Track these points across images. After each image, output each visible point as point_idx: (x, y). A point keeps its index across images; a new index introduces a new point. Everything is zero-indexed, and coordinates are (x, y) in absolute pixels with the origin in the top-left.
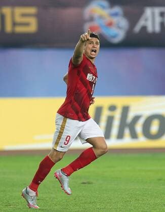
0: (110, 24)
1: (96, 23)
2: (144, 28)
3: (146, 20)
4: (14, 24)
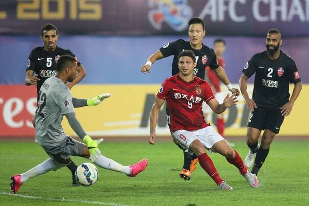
0: (174, 12)
1: (160, 11)
3: (210, 8)
4: (79, 11)
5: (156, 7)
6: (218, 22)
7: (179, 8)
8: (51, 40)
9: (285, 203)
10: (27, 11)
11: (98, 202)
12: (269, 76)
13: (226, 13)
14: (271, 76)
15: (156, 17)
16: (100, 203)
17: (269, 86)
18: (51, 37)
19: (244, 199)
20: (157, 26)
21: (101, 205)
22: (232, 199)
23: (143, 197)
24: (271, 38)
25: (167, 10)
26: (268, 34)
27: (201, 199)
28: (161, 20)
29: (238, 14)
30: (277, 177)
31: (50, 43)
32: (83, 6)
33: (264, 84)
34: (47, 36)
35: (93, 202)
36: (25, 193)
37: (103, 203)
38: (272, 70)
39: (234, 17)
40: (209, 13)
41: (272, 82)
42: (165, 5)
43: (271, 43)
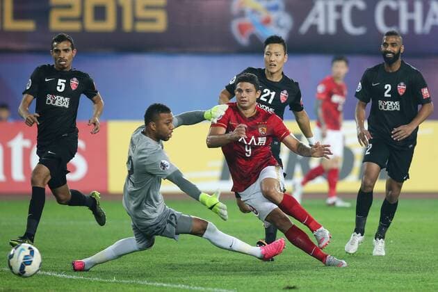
0: (267, 21)
1: (247, 20)
2: (314, 28)
3: (317, 16)
4: (136, 20)
5: (242, 14)
6: (327, 35)
7: (274, 16)
8: (62, 56)
9: (420, 284)
10: (63, 19)
11: (162, 284)
12: (386, 95)
13: (339, 23)
14: (390, 96)
15: (242, 29)
16: (165, 285)
17: (388, 109)
18: (62, 52)
19: (364, 279)
20: (244, 41)
21: (166, 287)
22: (347, 280)
23: (224, 277)
24: (388, 42)
25: (257, 19)
26: (385, 37)
27: (304, 280)
28: (248, 32)
29: (356, 24)
30: (409, 249)
31: (62, 59)
32: (141, 13)
33: (381, 107)
34: (58, 51)
35: (155, 284)
36: (62, 271)
37: (169, 285)
38: (390, 86)
39: (349, 27)
40: (315, 23)
41: (392, 103)
42: (254, 11)
43: (389, 49)
